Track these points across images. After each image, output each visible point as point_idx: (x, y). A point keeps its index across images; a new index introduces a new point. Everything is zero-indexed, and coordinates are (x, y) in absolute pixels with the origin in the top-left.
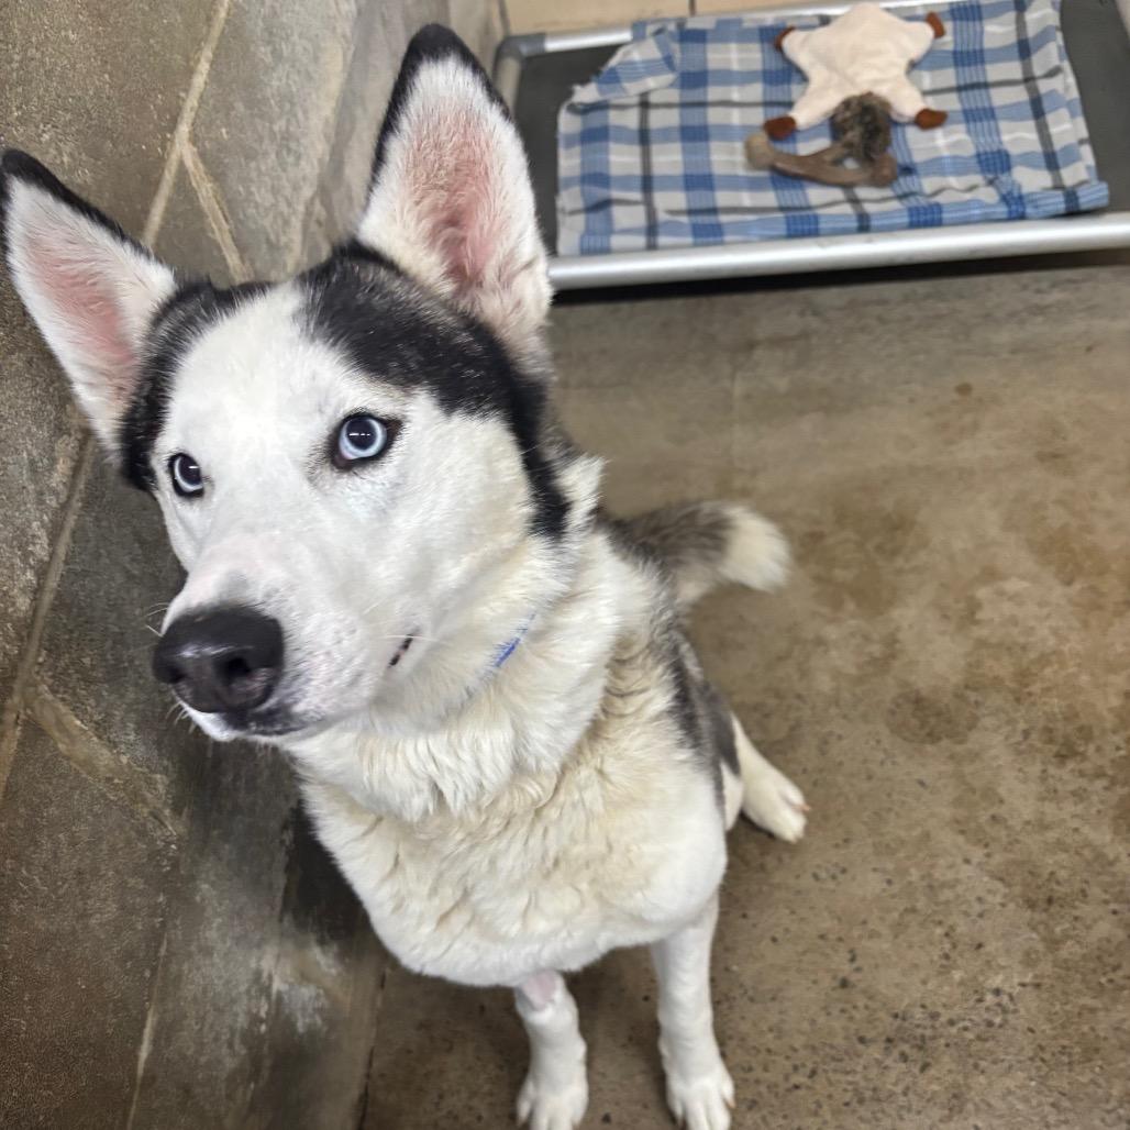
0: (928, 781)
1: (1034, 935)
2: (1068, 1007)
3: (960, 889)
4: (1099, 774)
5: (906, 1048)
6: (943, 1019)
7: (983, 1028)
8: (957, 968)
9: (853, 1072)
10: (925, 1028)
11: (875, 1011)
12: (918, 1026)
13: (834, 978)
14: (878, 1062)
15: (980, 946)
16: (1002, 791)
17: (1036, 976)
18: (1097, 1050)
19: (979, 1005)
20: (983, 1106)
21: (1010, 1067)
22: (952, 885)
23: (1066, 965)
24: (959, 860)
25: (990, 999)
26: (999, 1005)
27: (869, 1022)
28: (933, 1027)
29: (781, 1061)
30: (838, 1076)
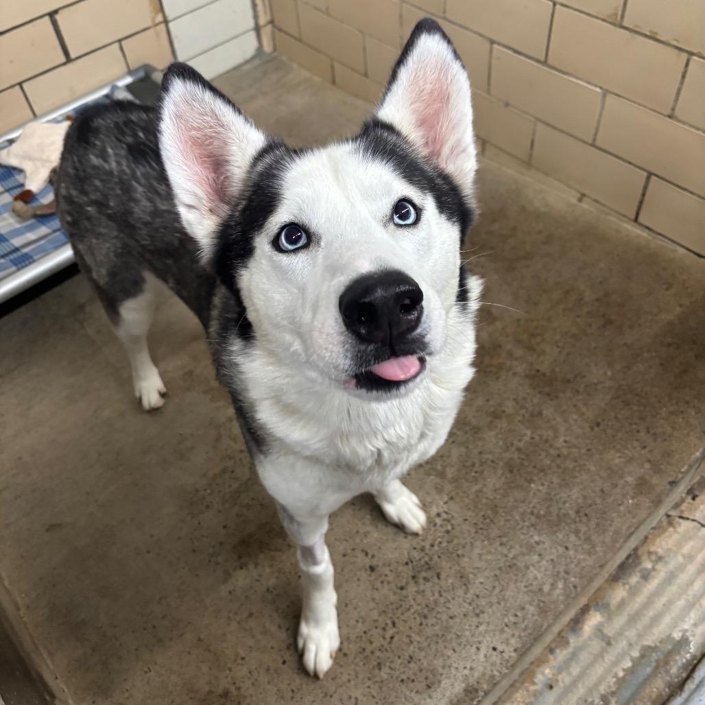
1: (432, 477)
2: (470, 498)
5: (424, 574)
6: (428, 547)
7: (447, 536)
9: (411, 606)
10: (424, 557)
11: (396, 569)
12: (420, 559)
13: (366, 570)
14: (417, 592)
17: (448, 494)
18: (496, 506)
20: (476, 571)
21: (472, 543)
23: (455, 480)
25: (438, 521)
26: (444, 520)
27: (398, 576)
28: (427, 554)
29: (375, 632)
30: (406, 615)
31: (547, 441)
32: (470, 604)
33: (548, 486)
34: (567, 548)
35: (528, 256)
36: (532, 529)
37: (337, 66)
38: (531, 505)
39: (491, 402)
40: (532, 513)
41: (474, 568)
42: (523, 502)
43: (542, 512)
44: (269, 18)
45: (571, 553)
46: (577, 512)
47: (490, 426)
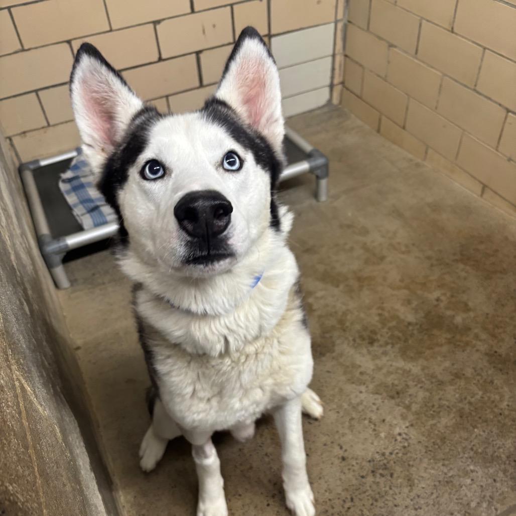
0: (330, 370)
1: (400, 408)
2: (426, 428)
3: (365, 403)
4: (387, 344)
5: (381, 471)
6: (387, 454)
7: (403, 450)
8: (381, 432)
9: (367, 490)
10: (383, 460)
11: (361, 463)
12: (380, 461)
13: (339, 458)
14: (374, 482)
15: (384, 421)
16: (358, 363)
17: (409, 422)
18: (445, 438)
19: (396, 442)
20: (420, 479)
21: (421, 459)
22: (361, 403)
23: (417, 413)
24: (358, 393)
25: (399, 438)
26: (403, 439)
27: (362, 468)
28: (385, 458)
29: (337, 501)
30: (363, 495)
31: (493, 402)
32: (412, 500)
33: (488, 433)
34: (495, 480)
35: (504, 272)
36: (470, 460)
37: (384, 118)
38: (472, 444)
39: (455, 367)
40: (472, 449)
41: (419, 476)
42: (466, 440)
43: (480, 450)
44: (341, 79)
45: (498, 485)
46: (508, 457)
47: (451, 382)
